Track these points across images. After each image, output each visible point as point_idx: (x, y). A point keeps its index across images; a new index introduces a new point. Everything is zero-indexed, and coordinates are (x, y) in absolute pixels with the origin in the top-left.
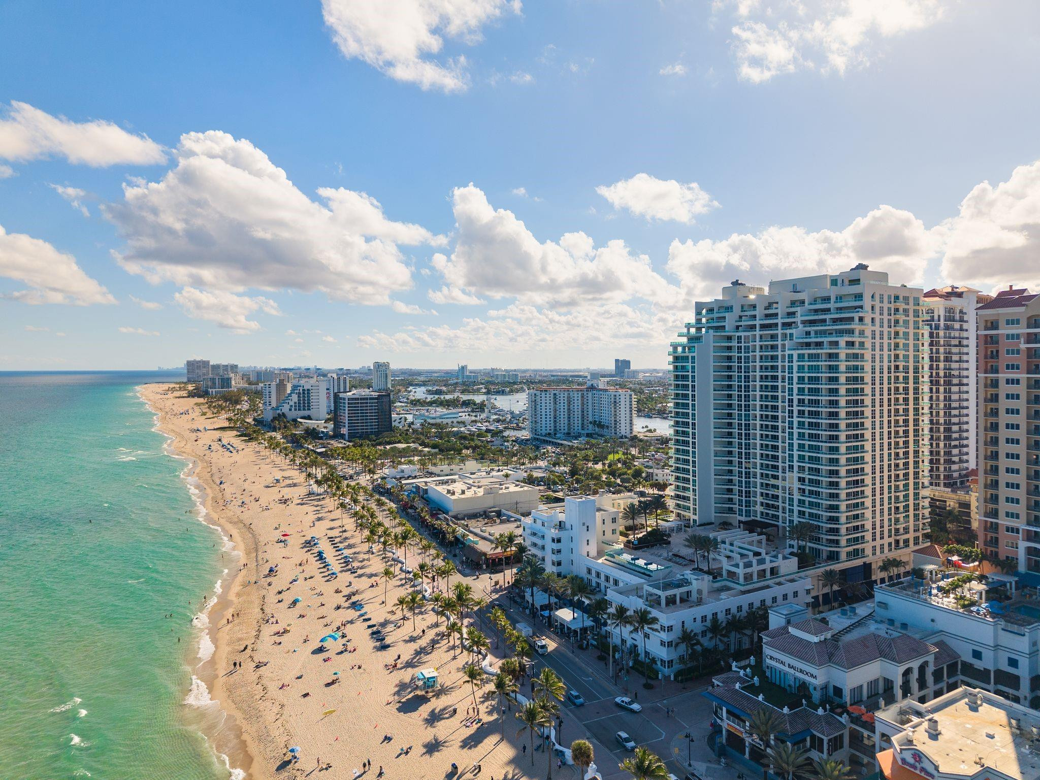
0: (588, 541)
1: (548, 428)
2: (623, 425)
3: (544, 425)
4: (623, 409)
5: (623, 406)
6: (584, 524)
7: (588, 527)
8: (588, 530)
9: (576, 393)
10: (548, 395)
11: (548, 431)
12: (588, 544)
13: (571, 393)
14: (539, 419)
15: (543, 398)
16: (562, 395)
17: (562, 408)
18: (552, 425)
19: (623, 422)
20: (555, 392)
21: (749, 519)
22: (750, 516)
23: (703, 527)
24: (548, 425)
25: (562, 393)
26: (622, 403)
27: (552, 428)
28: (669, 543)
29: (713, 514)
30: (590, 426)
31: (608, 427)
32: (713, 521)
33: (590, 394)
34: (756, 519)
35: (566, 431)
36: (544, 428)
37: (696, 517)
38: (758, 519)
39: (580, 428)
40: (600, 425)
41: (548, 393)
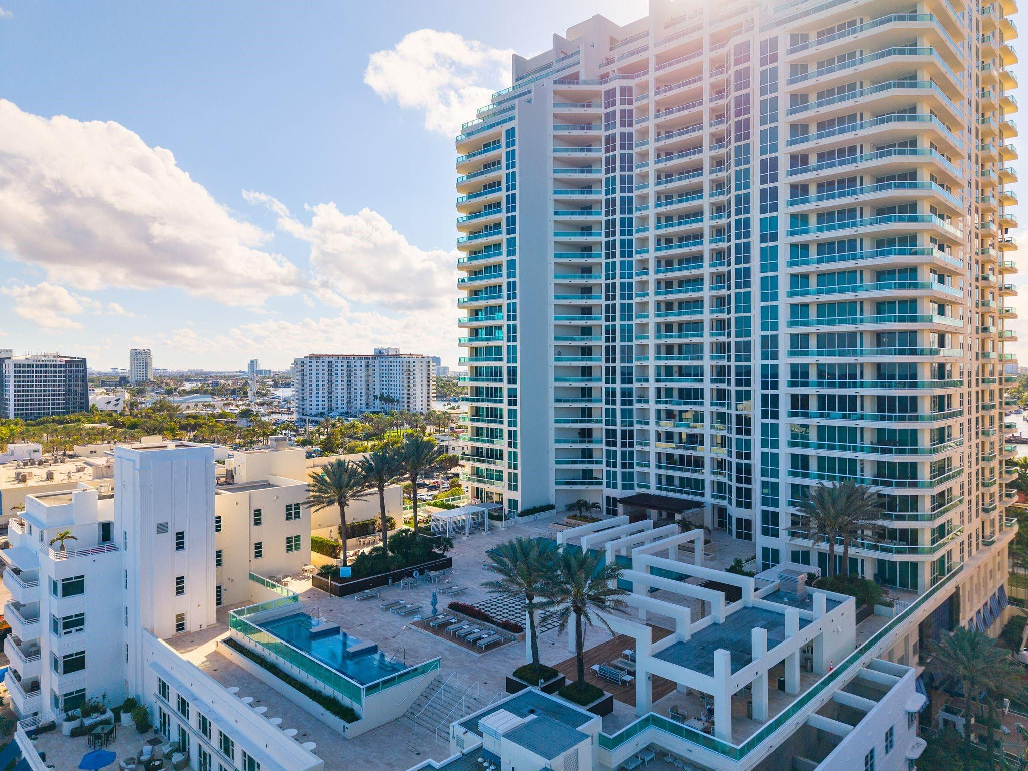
0: (180, 580)
1: (321, 406)
2: (418, 399)
3: (314, 403)
4: (418, 380)
5: (418, 376)
6: (162, 528)
7: (180, 536)
8: (180, 546)
9: (358, 362)
10: (320, 364)
11: (320, 410)
12: (180, 591)
13: (352, 362)
14: (307, 395)
15: (314, 368)
16: (340, 364)
17: (340, 380)
18: (326, 402)
19: (418, 395)
20: (330, 360)
21: (629, 493)
22: (632, 487)
23: (530, 518)
24: (321, 403)
25: (340, 362)
26: (418, 372)
27: (326, 406)
28: (448, 563)
29: (553, 487)
30: (378, 401)
31: (398, 401)
32: (552, 501)
33: (377, 363)
34: (646, 491)
35: (345, 410)
36: (314, 407)
37: (516, 496)
38: (653, 491)
39: (364, 405)
40: (387, 399)
41: (320, 361)
